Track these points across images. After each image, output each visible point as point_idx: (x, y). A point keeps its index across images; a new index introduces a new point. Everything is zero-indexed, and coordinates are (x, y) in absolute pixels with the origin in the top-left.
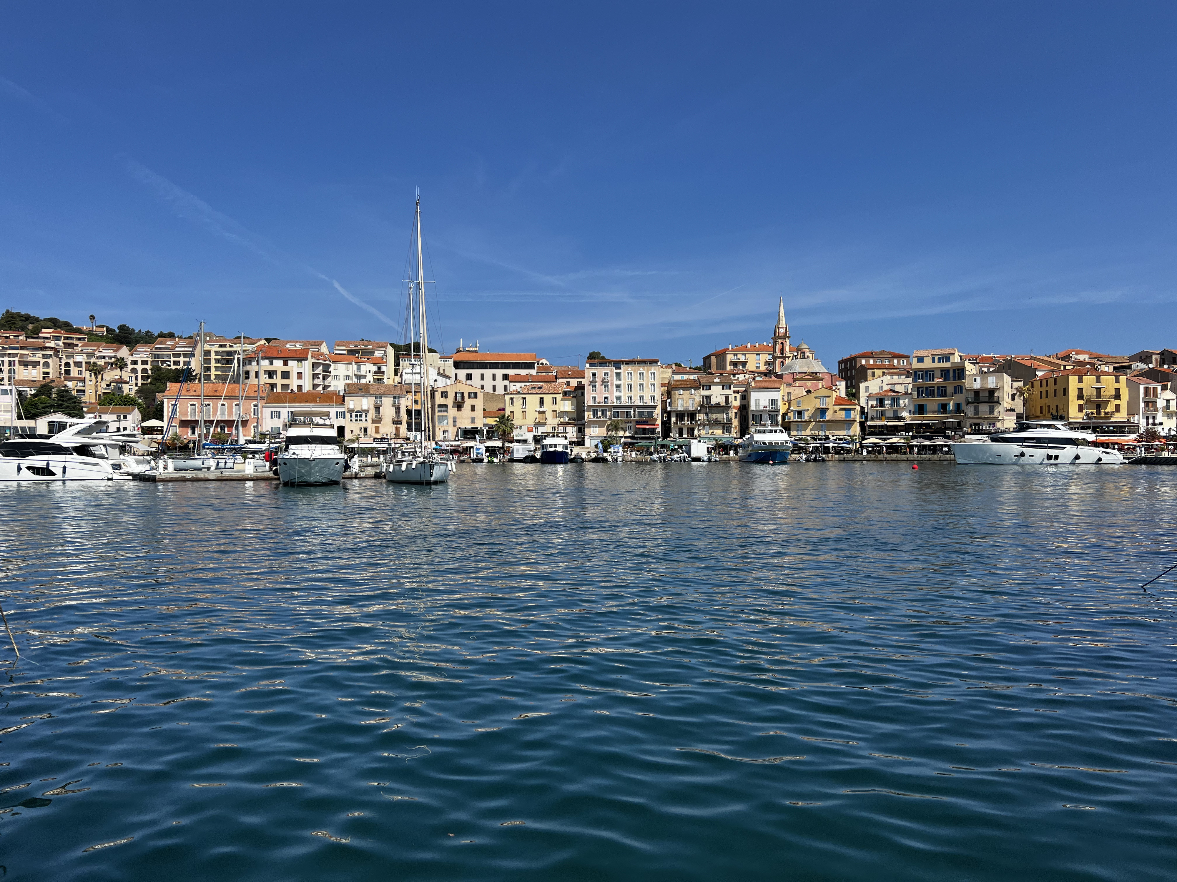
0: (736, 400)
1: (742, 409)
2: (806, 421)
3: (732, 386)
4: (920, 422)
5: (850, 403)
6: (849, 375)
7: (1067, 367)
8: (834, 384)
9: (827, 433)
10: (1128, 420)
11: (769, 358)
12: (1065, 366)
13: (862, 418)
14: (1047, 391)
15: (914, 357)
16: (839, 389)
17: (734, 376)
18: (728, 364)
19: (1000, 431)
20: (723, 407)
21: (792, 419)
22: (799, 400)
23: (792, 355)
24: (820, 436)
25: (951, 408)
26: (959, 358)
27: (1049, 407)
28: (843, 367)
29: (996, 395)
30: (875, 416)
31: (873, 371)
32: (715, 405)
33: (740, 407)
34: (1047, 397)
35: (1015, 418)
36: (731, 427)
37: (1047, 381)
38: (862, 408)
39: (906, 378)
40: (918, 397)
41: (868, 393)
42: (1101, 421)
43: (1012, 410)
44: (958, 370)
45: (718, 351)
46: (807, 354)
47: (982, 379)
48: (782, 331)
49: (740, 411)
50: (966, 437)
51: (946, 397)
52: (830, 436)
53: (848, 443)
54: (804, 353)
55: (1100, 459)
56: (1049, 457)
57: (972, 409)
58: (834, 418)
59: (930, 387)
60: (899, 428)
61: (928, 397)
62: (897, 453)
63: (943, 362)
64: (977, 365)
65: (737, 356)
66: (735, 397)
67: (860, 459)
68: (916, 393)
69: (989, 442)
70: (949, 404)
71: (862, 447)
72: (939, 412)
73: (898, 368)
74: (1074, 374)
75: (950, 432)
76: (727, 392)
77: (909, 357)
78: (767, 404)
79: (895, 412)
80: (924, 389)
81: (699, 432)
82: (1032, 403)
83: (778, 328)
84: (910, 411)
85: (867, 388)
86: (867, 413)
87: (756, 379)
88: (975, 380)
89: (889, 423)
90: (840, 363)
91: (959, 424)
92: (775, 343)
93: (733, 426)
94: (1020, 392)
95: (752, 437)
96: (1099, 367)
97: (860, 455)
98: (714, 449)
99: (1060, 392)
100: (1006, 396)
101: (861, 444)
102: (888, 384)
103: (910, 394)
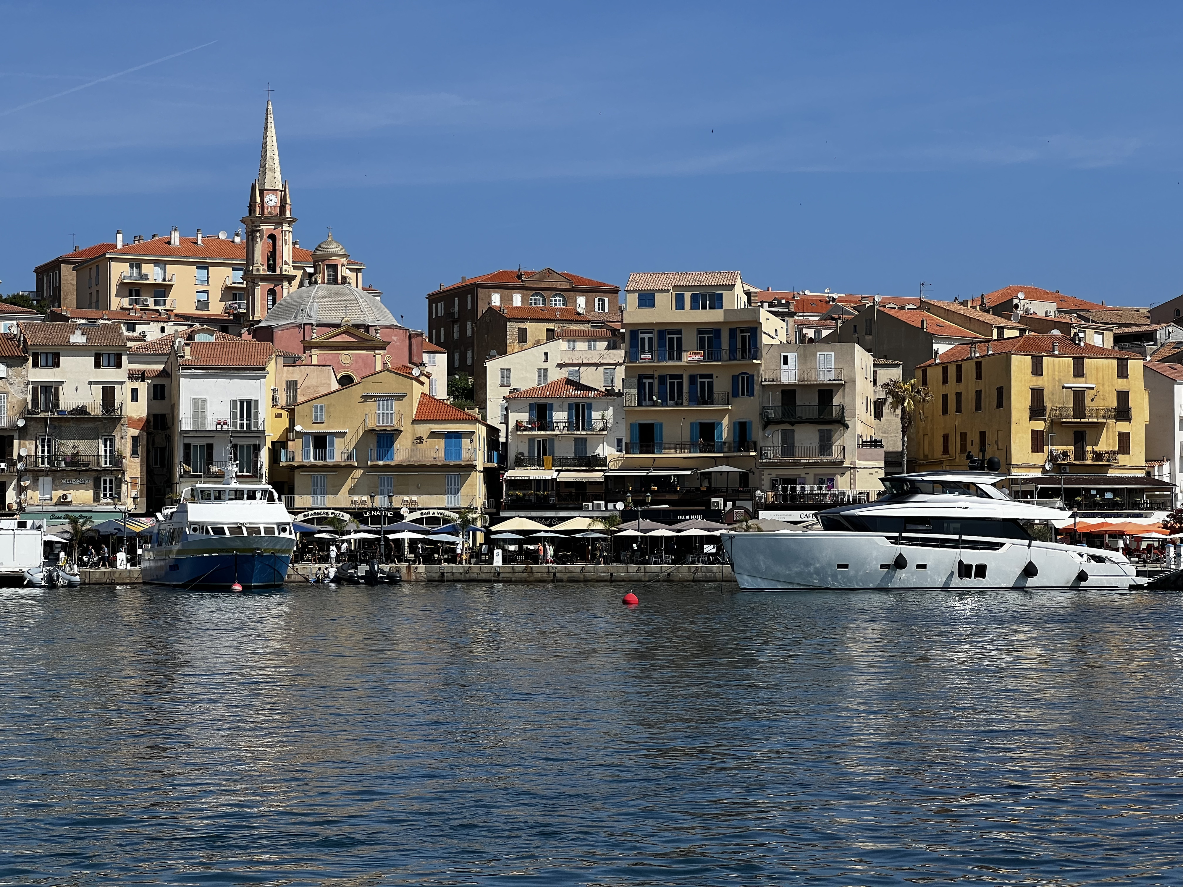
0: (135, 397)
1: (155, 427)
2: (336, 467)
3: (125, 358)
4: (644, 473)
5: (459, 415)
6: (456, 336)
7: (1007, 334)
8: (415, 359)
9: (397, 502)
10: (1148, 474)
11: (233, 277)
12: (1000, 329)
13: (490, 460)
14: (959, 395)
15: (629, 291)
16: (428, 376)
17: (131, 328)
18: (113, 290)
19: (845, 500)
20: (95, 419)
21: (298, 460)
22: (317, 403)
23: (299, 273)
24: (376, 509)
25: (725, 435)
26: (745, 298)
27: (963, 436)
28: (441, 313)
29: (836, 401)
30: (526, 454)
31: (522, 325)
32: (71, 412)
33: (148, 421)
34: (958, 410)
35: (882, 464)
36: (120, 482)
37: (959, 368)
38: (492, 431)
39: (608, 348)
40: (640, 404)
41: (508, 389)
42: (1086, 475)
43: (875, 443)
44: (742, 331)
45: (81, 249)
46: (343, 271)
47: (803, 359)
48: (272, 200)
49: (148, 434)
50: (762, 514)
51: (711, 403)
52: (404, 511)
53: (454, 532)
54: (334, 267)
55: (1082, 576)
56: (964, 570)
57: (778, 439)
58: (415, 460)
59: (672, 377)
60: (589, 491)
61: (665, 404)
62: (584, 559)
63: (704, 307)
64: (790, 320)
65: (139, 267)
66: (135, 391)
67: (484, 576)
68: (634, 391)
69: (818, 531)
70: (720, 423)
71: (491, 542)
72: (693, 446)
73: (588, 322)
74: (1022, 350)
75: (721, 501)
76: (110, 375)
77: (617, 292)
78: (224, 413)
79: (580, 443)
80: (656, 383)
81: (19, 494)
82: (922, 424)
83: (262, 192)
84: (619, 441)
85: (505, 373)
86: (505, 444)
87: (198, 338)
88: (786, 362)
89: (562, 475)
90: (433, 299)
91: (744, 478)
92: (251, 236)
93: (127, 478)
94: (895, 396)
95: (183, 510)
96: (1081, 335)
97: (483, 565)
98: (67, 548)
99: (989, 399)
100: (860, 406)
101: (488, 533)
102: (560, 366)
103: (620, 394)
